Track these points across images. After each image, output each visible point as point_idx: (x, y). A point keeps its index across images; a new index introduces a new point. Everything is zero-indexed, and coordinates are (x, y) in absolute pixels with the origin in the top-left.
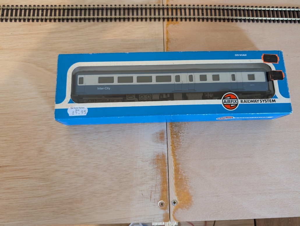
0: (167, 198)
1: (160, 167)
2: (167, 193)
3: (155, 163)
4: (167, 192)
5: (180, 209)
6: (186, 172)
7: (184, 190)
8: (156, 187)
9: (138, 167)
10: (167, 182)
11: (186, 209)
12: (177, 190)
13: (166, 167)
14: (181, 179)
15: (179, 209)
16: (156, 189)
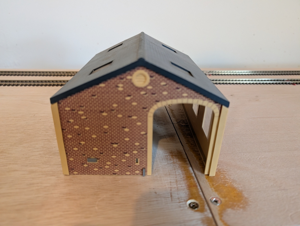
1: (178, 163)
3: (168, 159)
4: (198, 188)
5: (230, 209)
7: (225, 184)
8: (178, 183)
10: (192, 177)
11: (242, 210)
12: (213, 185)
13: (186, 161)
15: (227, 209)
16: (177, 186)
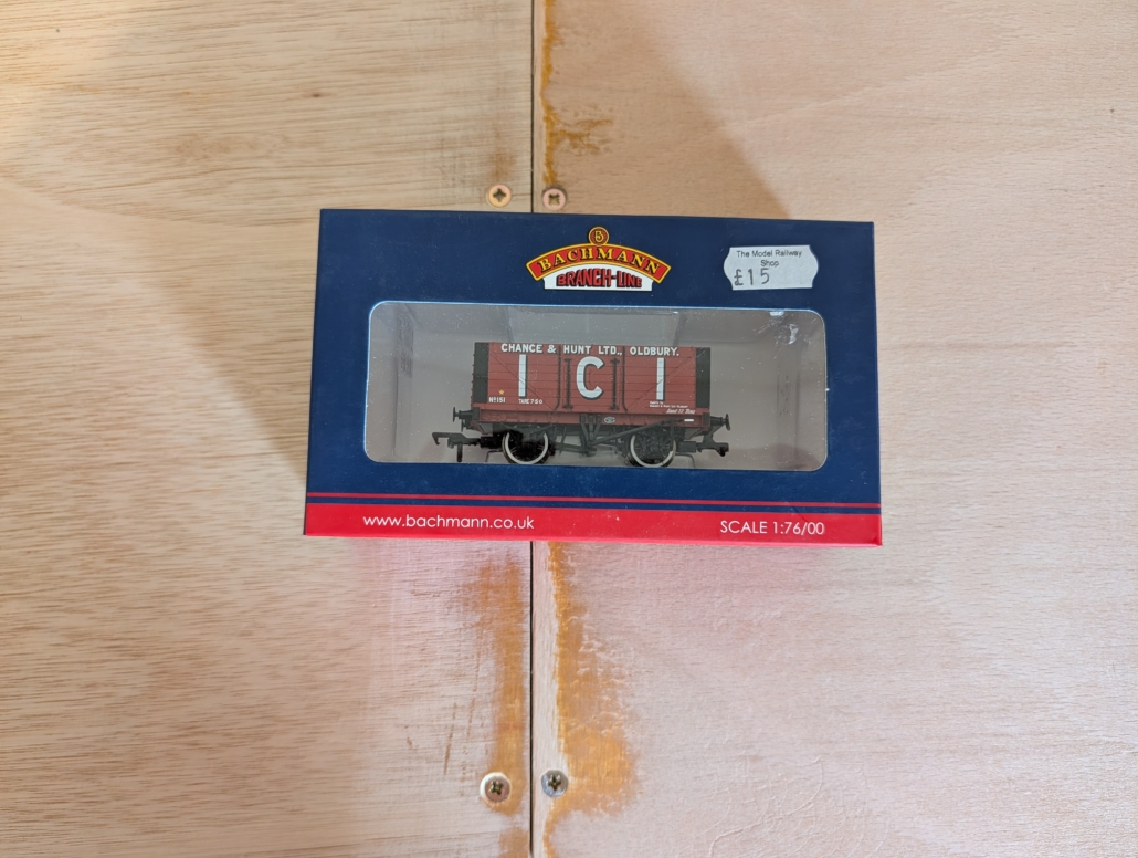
0: (523, 762)
1: (495, 623)
2: (523, 741)
3: (470, 603)
4: (523, 736)
5: (580, 812)
6: (613, 647)
7: (602, 729)
8: (475, 714)
9: (393, 621)
10: (522, 688)
11: (607, 815)
12: (568, 728)
13: (521, 620)
14: (589, 677)
15: (573, 812)
16: (470, 721)
